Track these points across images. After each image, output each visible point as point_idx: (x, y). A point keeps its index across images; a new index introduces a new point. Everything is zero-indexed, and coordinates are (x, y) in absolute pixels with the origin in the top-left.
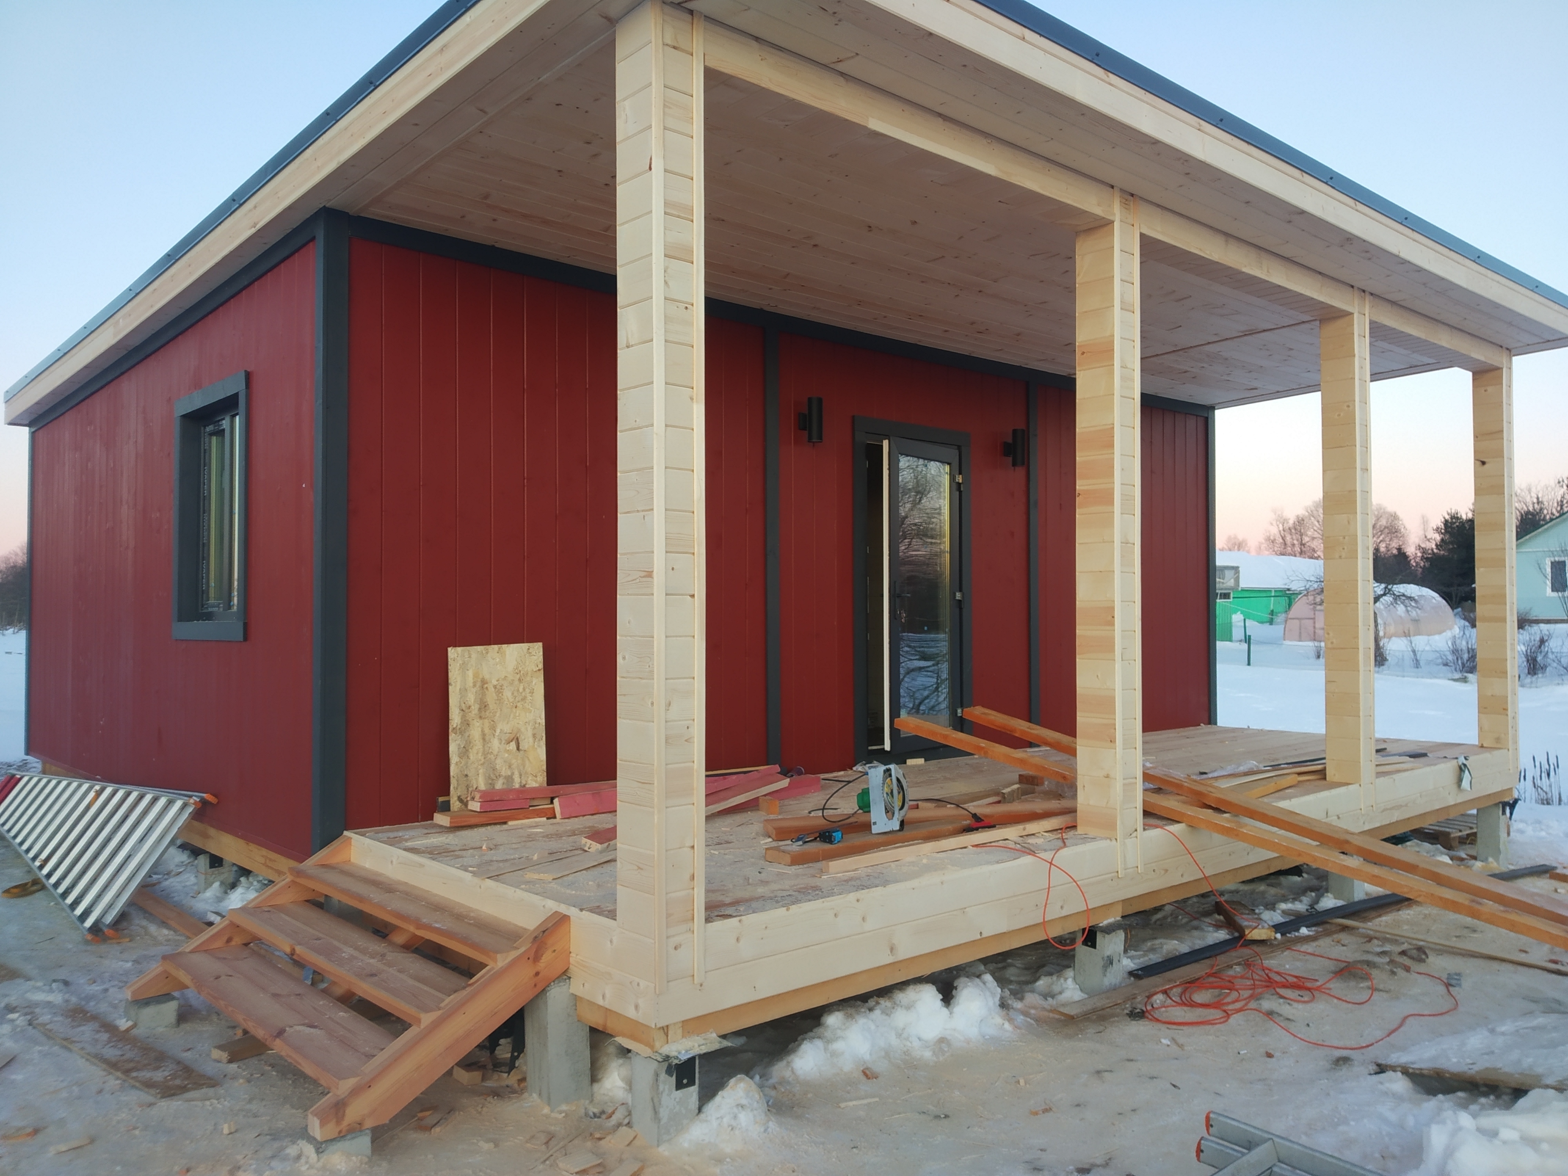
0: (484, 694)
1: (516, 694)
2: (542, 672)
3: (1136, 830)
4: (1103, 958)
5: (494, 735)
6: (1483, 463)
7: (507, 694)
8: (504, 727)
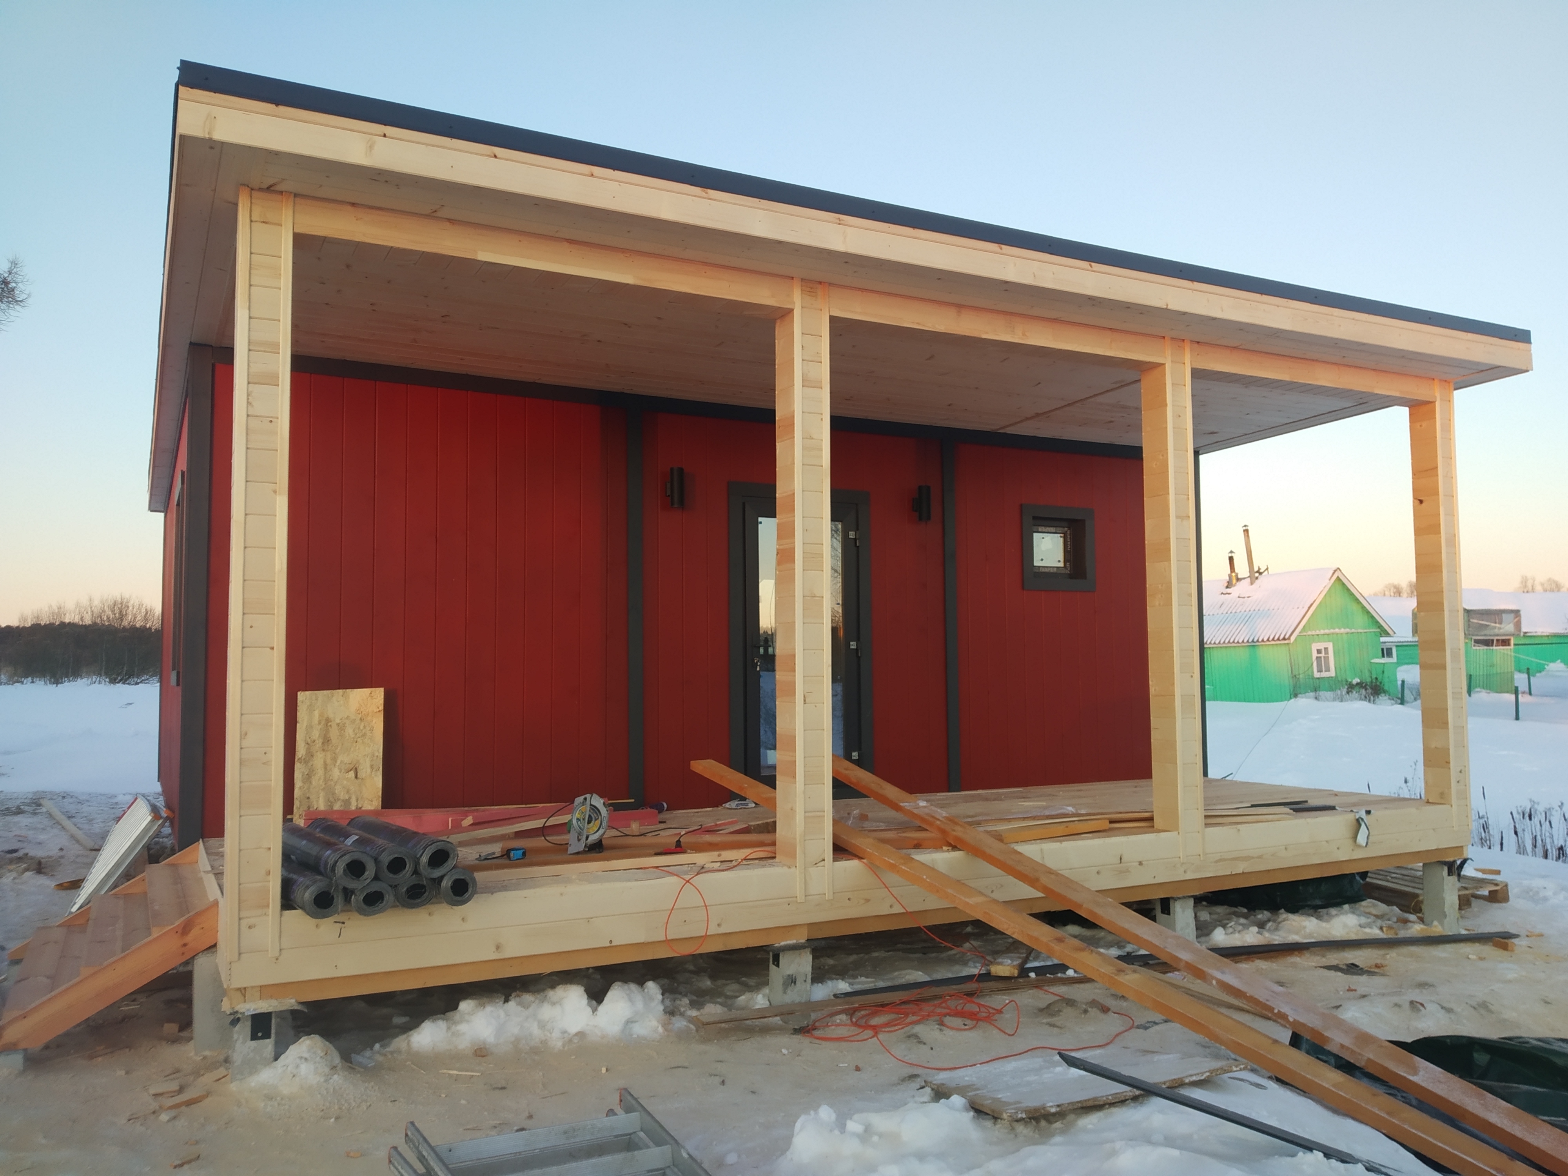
0: (327, 731)
1: (357, 730)
2: (382, 712)
3: (824, 860)
4: (783, 977)
5: (335, 765)
6: (1421, 502)
7: (349, 731)
8: (344, 758)
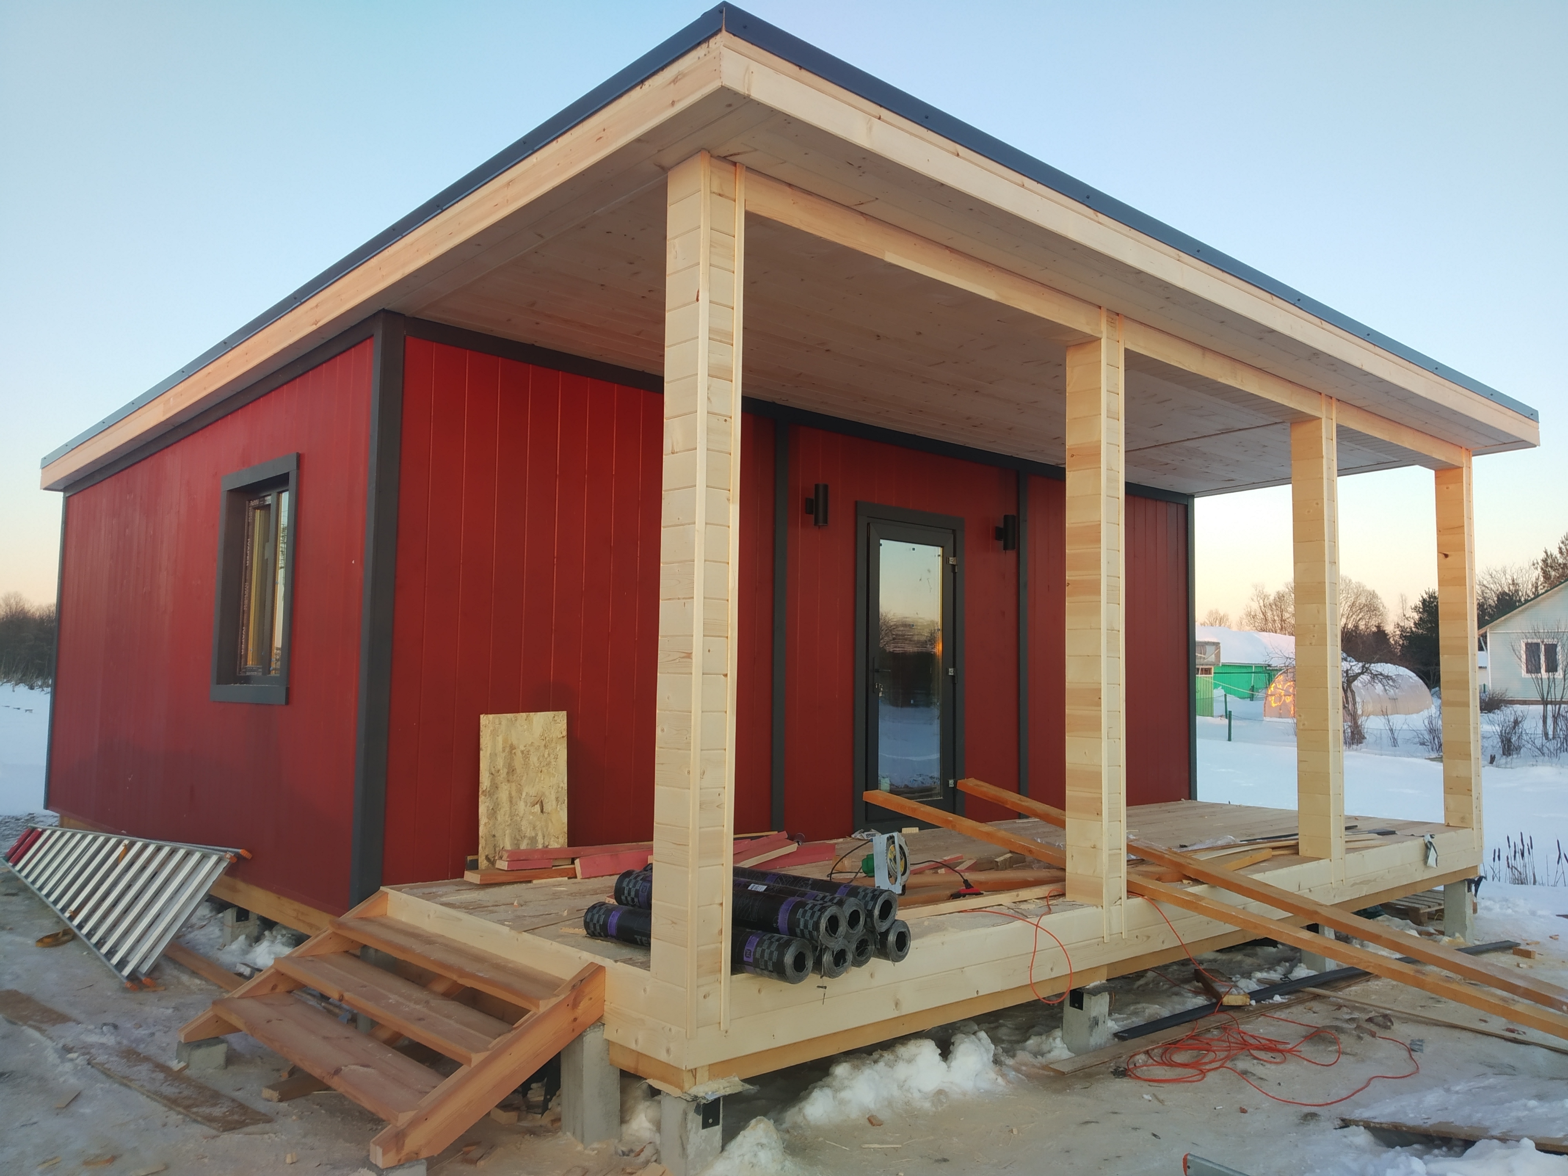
0: (512, 759)
1: (541, 759)
2: (566, 738)
3: (1121, 898)
4: (1089, 1019)
5: (520, 798)
6: (1446, 556)
7: (534, 759)
8: (530, 790)
